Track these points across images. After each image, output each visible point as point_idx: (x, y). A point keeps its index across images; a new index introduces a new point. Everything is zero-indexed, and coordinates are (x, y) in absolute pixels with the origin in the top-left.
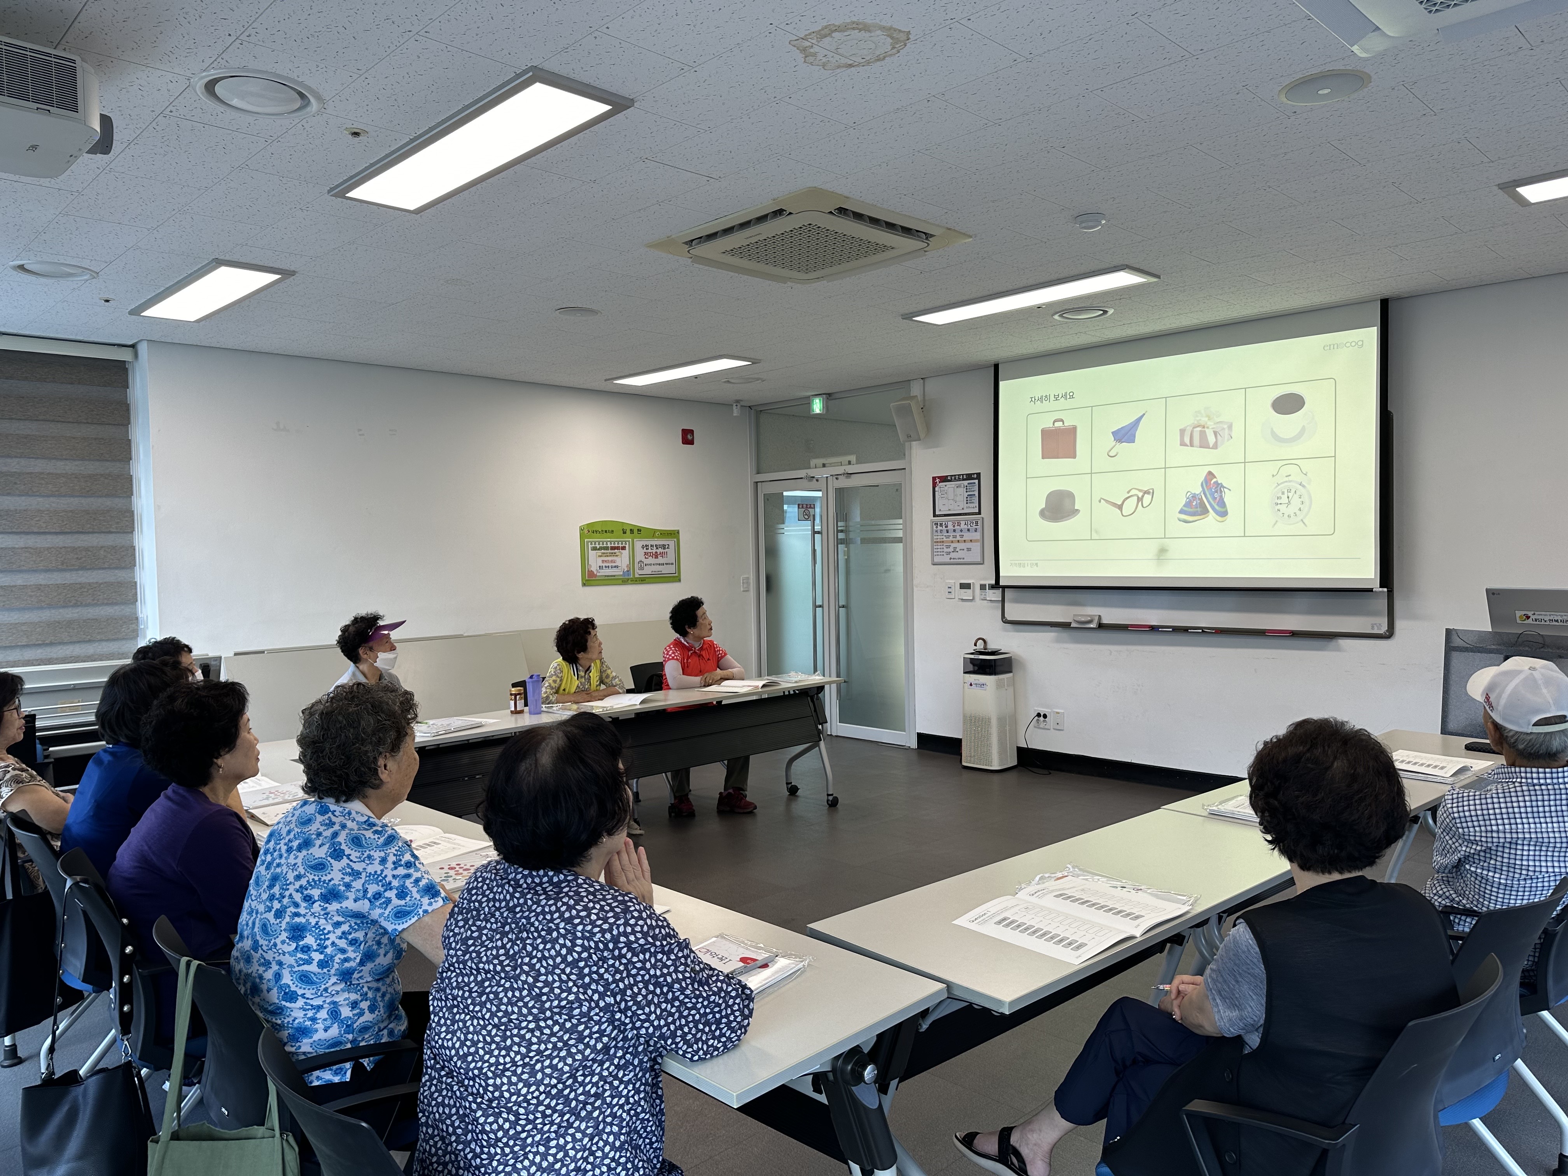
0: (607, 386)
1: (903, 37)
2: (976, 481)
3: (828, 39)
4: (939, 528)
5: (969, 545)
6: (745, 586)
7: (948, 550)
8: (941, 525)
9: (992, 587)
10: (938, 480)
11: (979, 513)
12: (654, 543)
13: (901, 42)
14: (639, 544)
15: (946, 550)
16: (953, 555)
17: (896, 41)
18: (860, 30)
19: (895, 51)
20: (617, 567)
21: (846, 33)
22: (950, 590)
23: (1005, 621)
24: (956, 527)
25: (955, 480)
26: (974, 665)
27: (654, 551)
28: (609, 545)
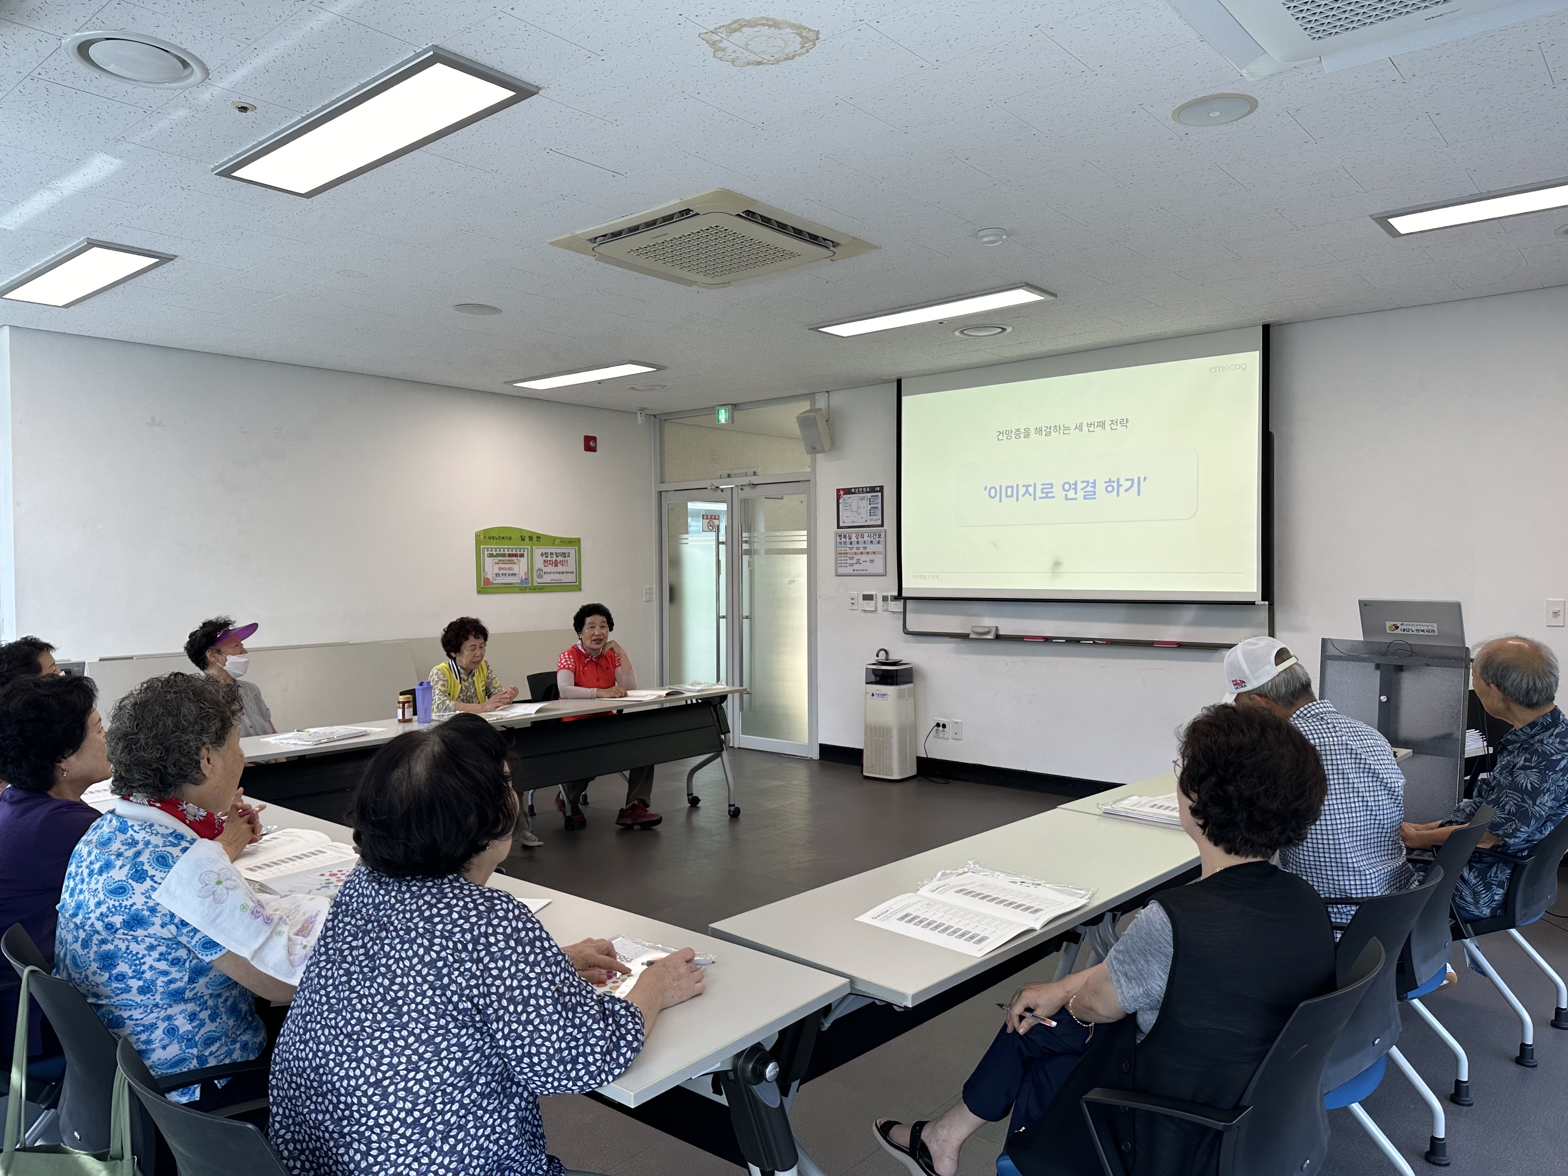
0: (507, 389)
1: (812, 36)
2: (880, 494)
3: (737, 34)
4: (843, 540)
5: (871, 557)
6: (648, 596)
7: (852, 562)
8: (845, 537)
9: (895, 598)
10: (842, 492)
11: (882, 525)
12: (554, 551)
13: (810, 41)
14: (538, 552)
15: (849, 561)
16: (856, 567)
17: (805, 39)
18: (770, 26)
19: (804, 50)
20: (515, 575)
21: (756, 29)
22: (853, 601)
23: (907, 632)
24: (860, 539)
25: (859, 492)
26: (876, 676)
27: (554, 558)
28: (506, 552)
